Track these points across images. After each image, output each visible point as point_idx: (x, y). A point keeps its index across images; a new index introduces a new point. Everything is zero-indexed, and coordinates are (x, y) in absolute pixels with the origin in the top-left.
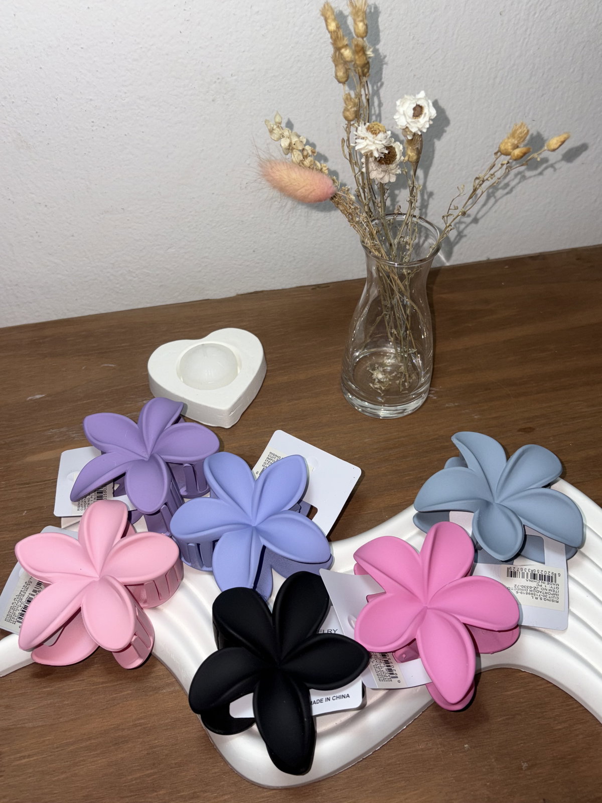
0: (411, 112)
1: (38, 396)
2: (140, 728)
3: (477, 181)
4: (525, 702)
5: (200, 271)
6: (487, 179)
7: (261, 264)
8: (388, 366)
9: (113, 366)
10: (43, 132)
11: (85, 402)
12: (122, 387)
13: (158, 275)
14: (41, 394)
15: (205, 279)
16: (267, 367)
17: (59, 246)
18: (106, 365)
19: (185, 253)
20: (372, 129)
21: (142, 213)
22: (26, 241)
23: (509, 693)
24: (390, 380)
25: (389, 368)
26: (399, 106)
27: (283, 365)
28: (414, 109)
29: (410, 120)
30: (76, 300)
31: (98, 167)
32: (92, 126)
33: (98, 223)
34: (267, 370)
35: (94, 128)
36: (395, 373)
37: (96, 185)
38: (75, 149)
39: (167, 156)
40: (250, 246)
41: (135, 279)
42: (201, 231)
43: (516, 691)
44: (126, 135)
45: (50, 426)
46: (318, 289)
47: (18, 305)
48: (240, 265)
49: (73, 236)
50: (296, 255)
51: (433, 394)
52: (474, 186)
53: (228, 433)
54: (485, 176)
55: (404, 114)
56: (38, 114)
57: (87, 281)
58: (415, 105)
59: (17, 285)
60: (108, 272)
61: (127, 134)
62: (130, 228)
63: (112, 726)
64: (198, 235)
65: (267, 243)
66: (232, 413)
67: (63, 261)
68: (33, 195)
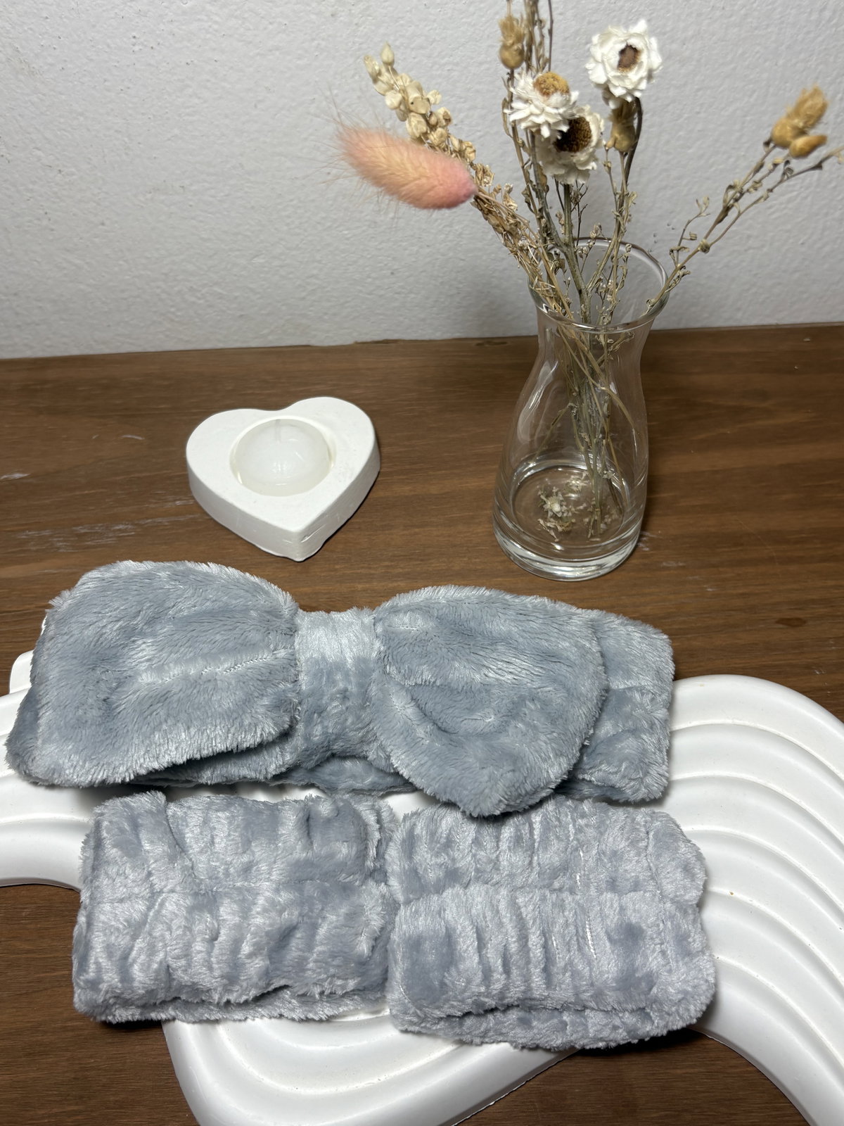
0: (615, 59)
1: (17, 476)
2: (71, 1034)
3: (731, 192)
4: (703, 1092)
5: (303, 299)
6: (748, 191)
7: (403, 295)
8: (573, 492)
9: (140, 438)
10: (55, 48)
11: (86, 492)
12: (148, 474)
13: (236, 298)
14: (23, 472)
15: (311, 311)
16: (381, 468)
17: (81, 238)
18: (129, 436)
19: (281, 267)
20: (543, 86)
21: (212, 196)
22: (29, 226)
23: (679, 1072)
24: (574, 514)
25: (573, 496)
26: (595, 45)
27: (408, 467)
28: (622, 52)
29: (612, 73)
30: (109, 326)
31: (143, 114)
32: (134, 45)
33: (142, 207)
34: (379, 473)
35: (136, 48)
36: (585, 505)
37: (139, 143)
38: (105, 81)
39: (256, 106)
40: (386, 265)
41: (201, 302)
42: (306, 234)
43: (692, 1071)
44: (188, 64)
45: (26, 524)
46: (487, 346)
47: (19, 326)
48: (370, 294)
49: (103, 224)
50: (461, 286)
51: (645, 542)
52: (725, 201)
53: (299, 568)
54: (745, 183)
55: (603, 62)
56: (47, 18)
57: (125, 299)
58: (623, 46)
59: (15, 294)
60: (158, 287)
61: (189, 61)
62: (193, 218)
63: (29, 1025)
64: (303, 240)
65: (414, 262)
66: (307, 539)
67: (87, 263)
68: (39, 153)
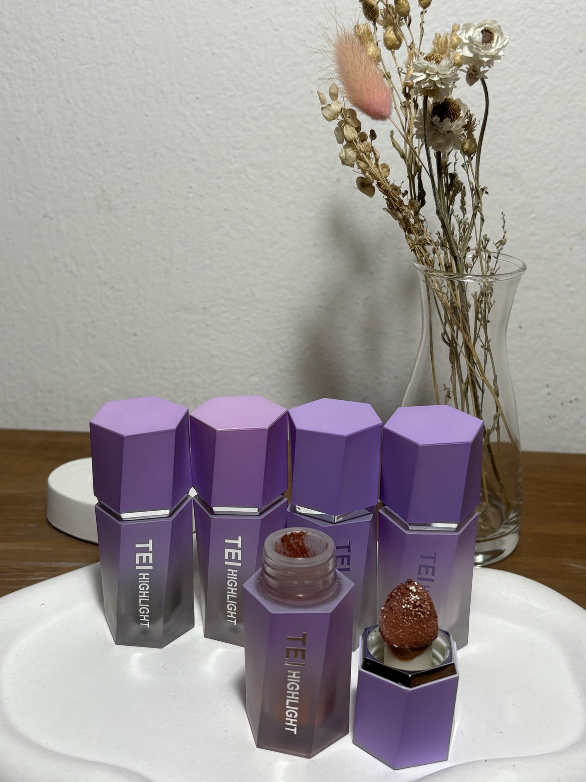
10: (131, 192)
17: (115, 346)
21: (226, 319)
22: (76, 332)
31: (185, 246)
32: (189, 193)
33: (169, 323)
35: (190, 195)
37: (178, 269)
38: (163, 218)
39: (271, 246)
44: (225, 210)
49: (135, 335)
56: (131, 169)
62: (208, 336)
67: (115, 369)
68: (100, 271)
